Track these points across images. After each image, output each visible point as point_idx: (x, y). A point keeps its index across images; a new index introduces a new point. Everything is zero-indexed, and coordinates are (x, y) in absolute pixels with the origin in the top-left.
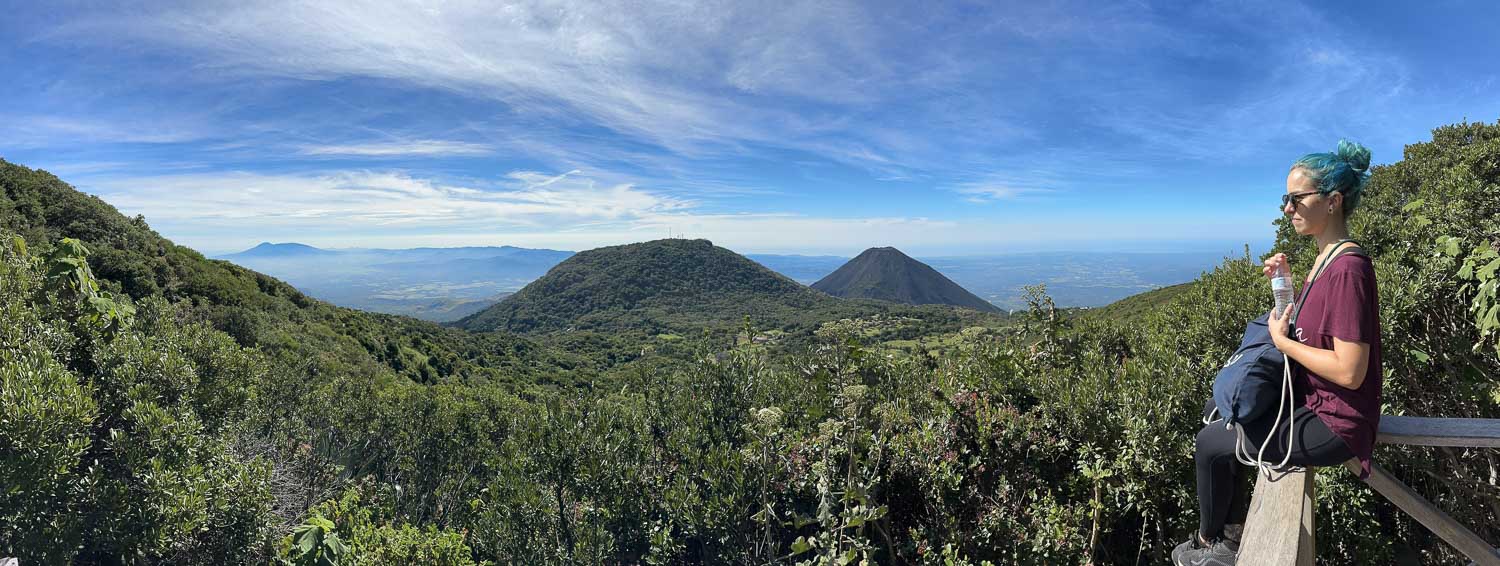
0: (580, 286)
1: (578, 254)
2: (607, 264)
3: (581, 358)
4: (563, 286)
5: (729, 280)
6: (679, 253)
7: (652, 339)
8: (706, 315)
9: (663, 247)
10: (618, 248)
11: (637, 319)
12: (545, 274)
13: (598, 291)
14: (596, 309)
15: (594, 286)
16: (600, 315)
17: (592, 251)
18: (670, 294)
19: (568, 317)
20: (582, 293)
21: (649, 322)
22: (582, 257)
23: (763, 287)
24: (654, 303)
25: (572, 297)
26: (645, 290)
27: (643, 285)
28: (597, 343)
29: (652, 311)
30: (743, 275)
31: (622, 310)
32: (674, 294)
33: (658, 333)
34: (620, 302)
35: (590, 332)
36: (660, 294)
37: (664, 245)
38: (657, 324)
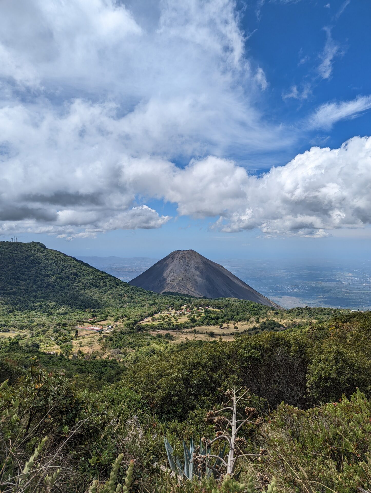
6: (13, 255)
8: (44, 312)
18: (7, 293)
30: (75, 274)
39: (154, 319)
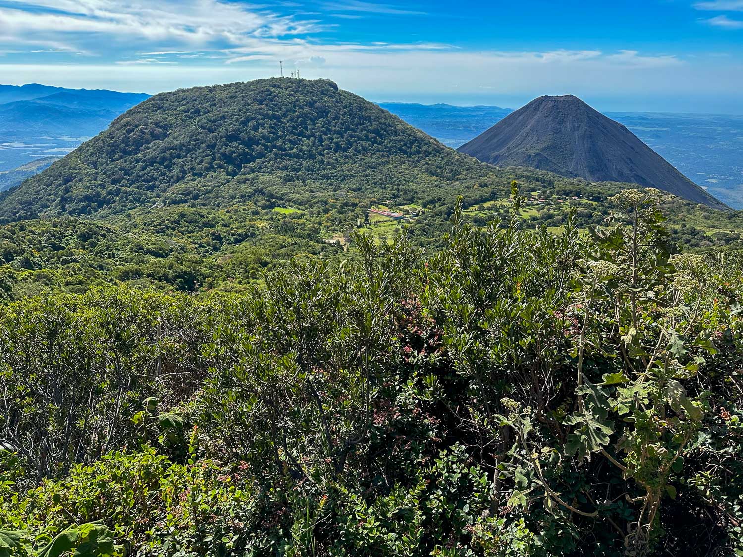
0: (161, 144)
1: (153, 98)
2: (197, 112)
3: (175, 241)
4: (138, 144)
5: (359, 138)
6: (293, 99)
7: (267, 214)
8: (331, 184)
9: (273, 90)
10: (211, 90)
11: (246, 189)
12: (107, 128)
13: (189, 151)
14: (188, 177)
15: (182, 145)
16: (196, 184)
17: (174, 94)
18: (286, 155)
19: (152, 188)
20: (167, 155)
21: (261, 192)
22: (160, 102)
23: (400, 149)
24: (266, 167)
25: (152, 162)
26: (253, 150)
27: (250, 142)
28: (196, 222)
29: (264, 178)
30: (377, 132)
31: (224, 176)
32: (290, 155)
33: (272, 206)
34: (220, 167)
35: (184, 208)
36: (273, 156)
37: (275, 86)
38: (272, 196)
39: (482, 209)
